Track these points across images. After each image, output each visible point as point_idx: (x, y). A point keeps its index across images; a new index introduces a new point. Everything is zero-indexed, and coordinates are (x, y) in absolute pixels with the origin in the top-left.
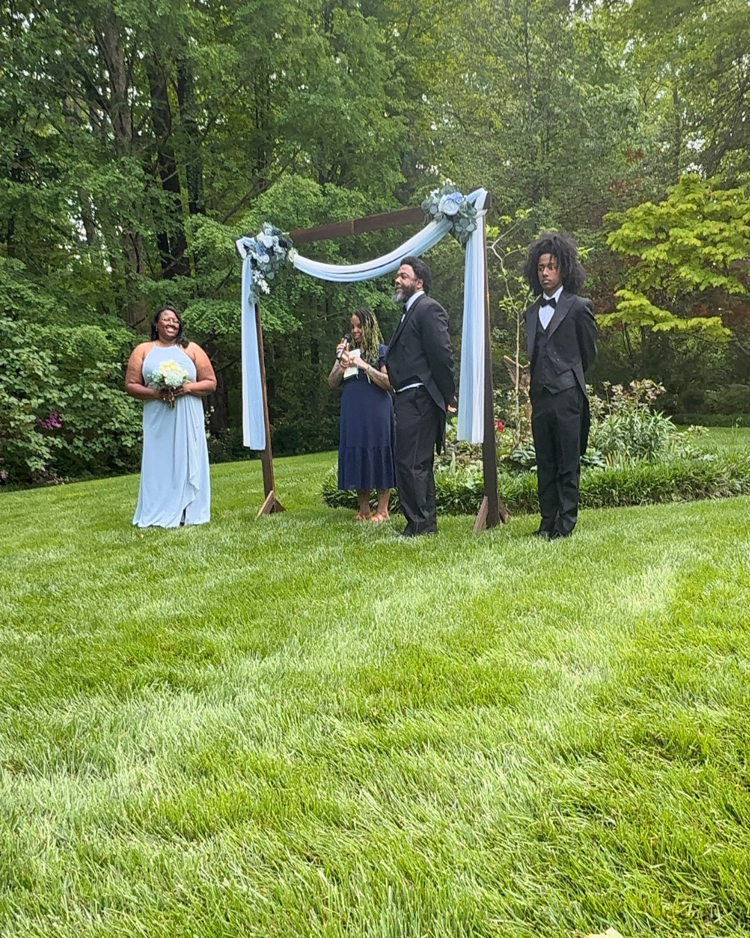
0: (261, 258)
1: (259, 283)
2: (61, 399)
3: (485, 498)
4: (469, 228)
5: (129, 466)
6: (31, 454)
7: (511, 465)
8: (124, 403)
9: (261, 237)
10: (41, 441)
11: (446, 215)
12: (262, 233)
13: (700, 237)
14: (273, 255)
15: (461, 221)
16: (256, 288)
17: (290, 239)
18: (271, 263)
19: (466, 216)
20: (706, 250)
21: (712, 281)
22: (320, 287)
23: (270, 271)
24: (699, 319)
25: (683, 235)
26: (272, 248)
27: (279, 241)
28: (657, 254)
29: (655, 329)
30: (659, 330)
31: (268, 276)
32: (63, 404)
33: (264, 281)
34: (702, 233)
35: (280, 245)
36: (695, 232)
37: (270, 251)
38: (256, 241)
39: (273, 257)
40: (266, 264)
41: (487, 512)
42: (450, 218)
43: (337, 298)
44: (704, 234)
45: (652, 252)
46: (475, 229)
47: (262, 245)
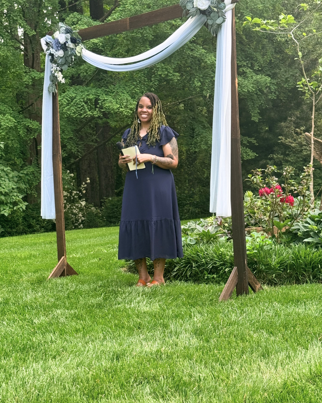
0: (56, 53)
1: (56, 74)
3: (235, 268)
4: (219, 21)
5: (9, 230)
7: (291, 237)
8: (6, 177)
9: (57, 35)
11: (199, 9)
12: (58, 32)
14: (67, 50)
15: (212, 15)
16: (54, 78)
17: (79, 36)
18: (65, 57)
19: (215, 9)
22: (177, 74)
23: (65, 64)
26: (65, 44)
27: (71, 38)
31: (63, 68)
33: (60, 73)
35: (72, 42)
37: (64, 47)
38: (54, 38)
39: (66, 52)
40: (61, 58)
41: (236, 281)
42: (203, 12)
43: (193, 83)
46: (224, 21)
47: (58, 42)
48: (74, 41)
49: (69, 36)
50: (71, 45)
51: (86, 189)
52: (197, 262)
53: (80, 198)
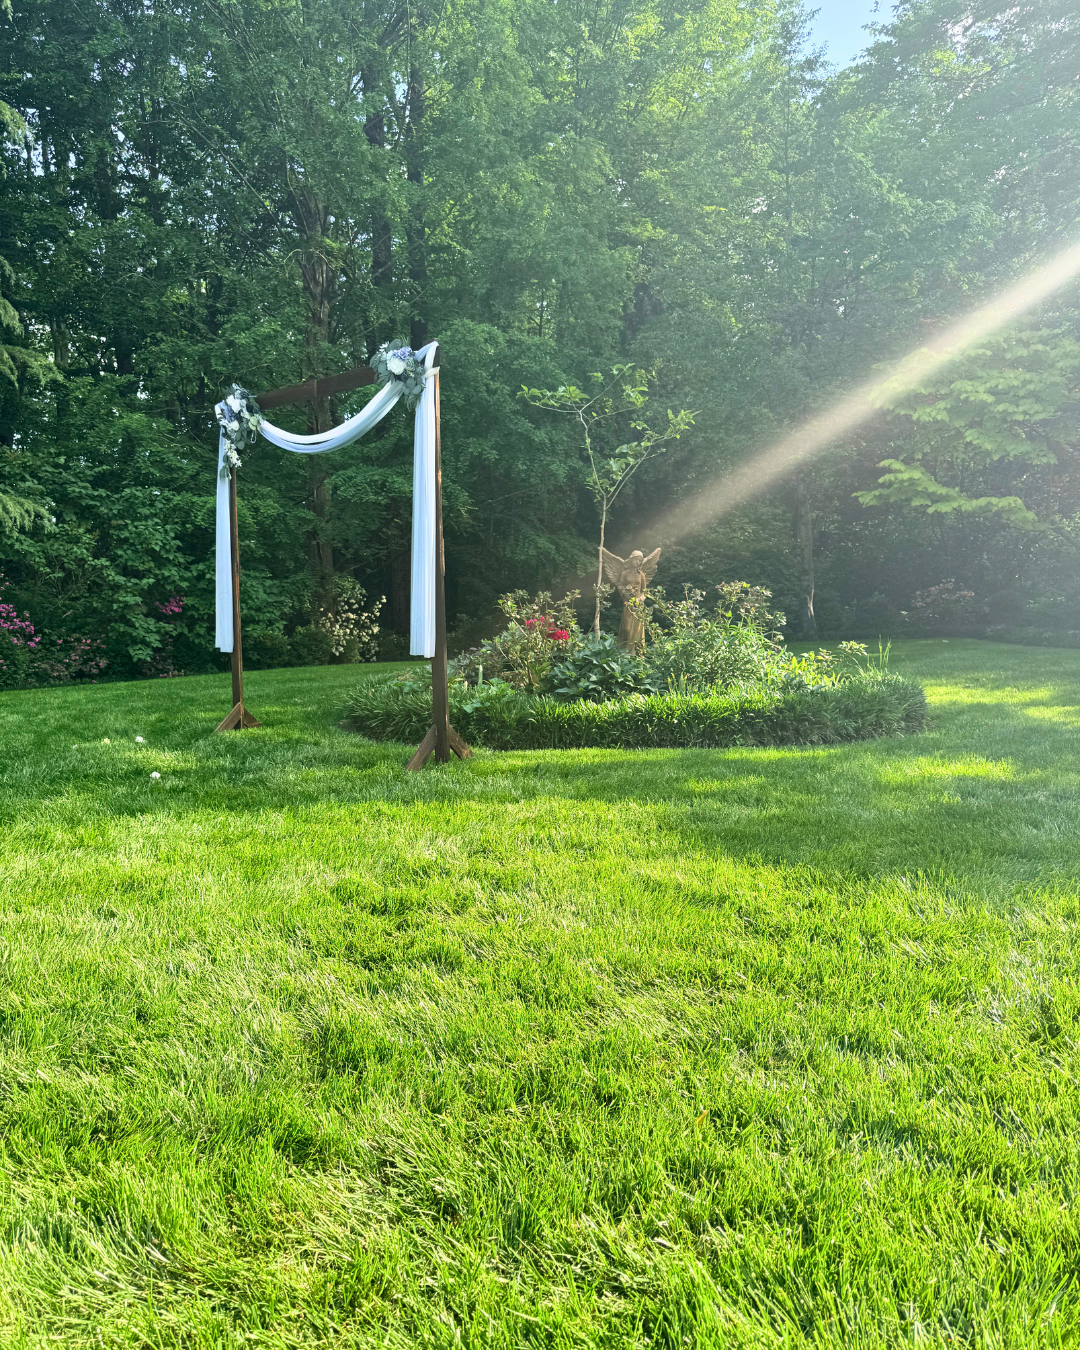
0: (231, 425)
2: (183, 579)
6: (135, 641)
9: (231, 401)
10: (152, 627)
12: (231, 397)
13: (992, 392)
14: (242, 421)
17: (256, 403)
18: (240, 431)
20: (1001, 408)
21: (1009, 448)
23: (241, 440)
24: (988, 499)
25: (969, 388)
26: (240, 413)
27: (247, 406)
28: (933, 414)
29: (930, 510)
30: (936, 511)
31: (239, 446)
32: (184, 585)
34: (996, 386)
36: (988, 385)
38: (228, 405)
39: (241, 424)
40: (236, 432)
44: (1000, 387)
45: (928, 410)
47: (231, 410)
48: (250, 409)
49: (244, 402)
50: (246, 414)
51: (380, 610)
52: (416, 714)
53: (372, 622)
